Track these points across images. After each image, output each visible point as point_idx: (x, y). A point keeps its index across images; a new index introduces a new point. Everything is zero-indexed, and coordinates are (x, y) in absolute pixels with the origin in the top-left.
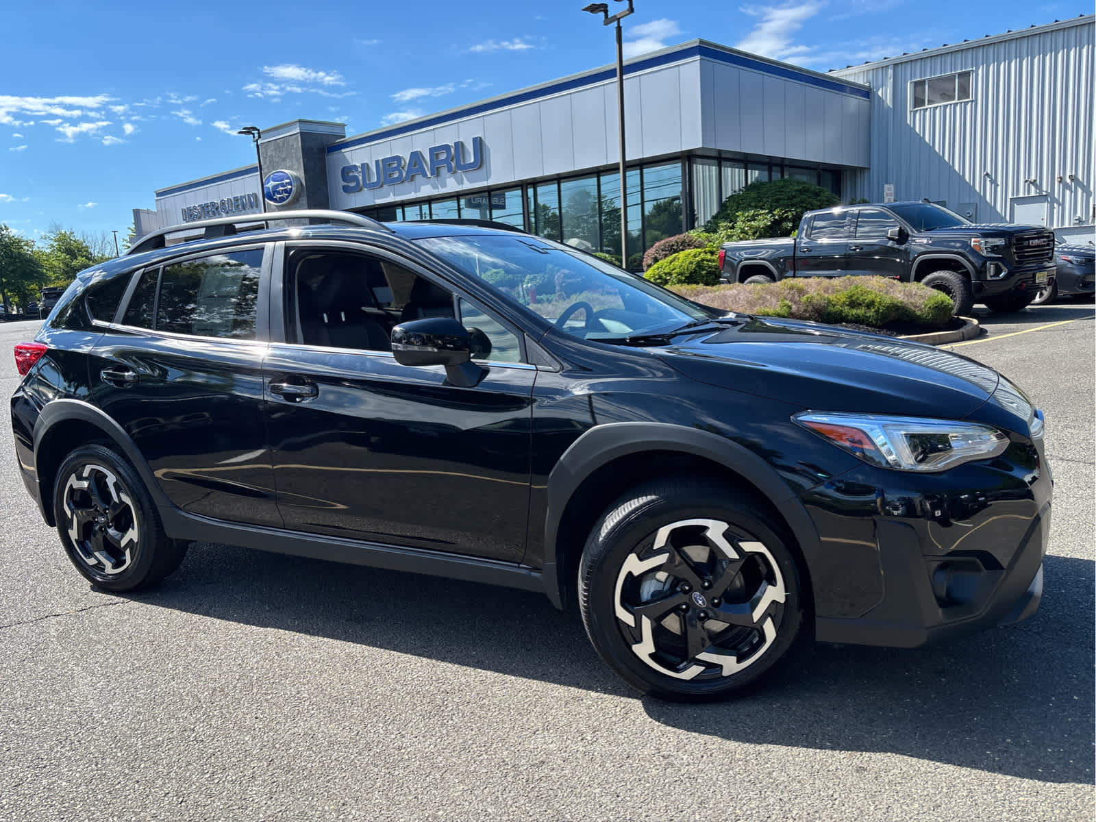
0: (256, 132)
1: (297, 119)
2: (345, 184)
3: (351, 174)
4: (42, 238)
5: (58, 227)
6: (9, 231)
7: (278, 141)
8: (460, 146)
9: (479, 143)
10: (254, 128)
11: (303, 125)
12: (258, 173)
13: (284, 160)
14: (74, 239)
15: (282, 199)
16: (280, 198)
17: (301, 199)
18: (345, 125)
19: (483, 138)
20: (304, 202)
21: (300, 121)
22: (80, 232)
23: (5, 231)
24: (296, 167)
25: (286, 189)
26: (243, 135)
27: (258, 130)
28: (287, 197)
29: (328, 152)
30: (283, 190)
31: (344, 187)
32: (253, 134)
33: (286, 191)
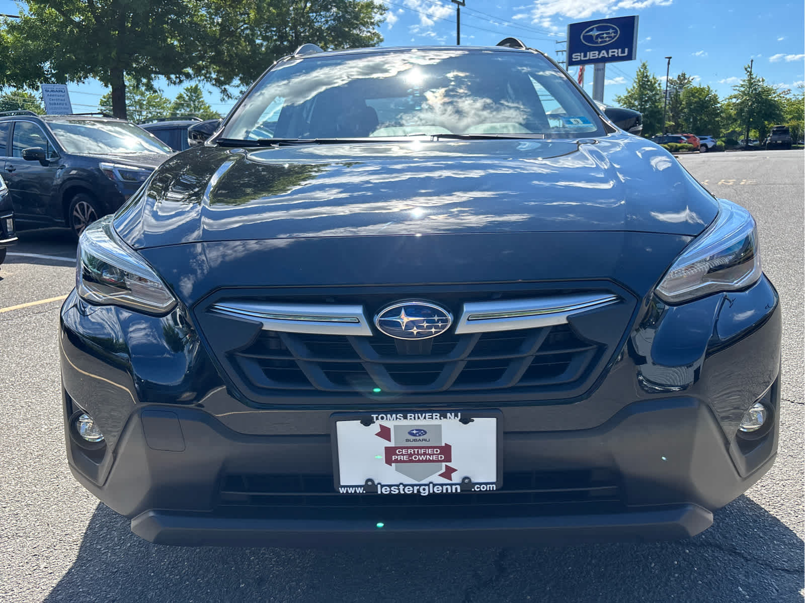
23: (761, 82)
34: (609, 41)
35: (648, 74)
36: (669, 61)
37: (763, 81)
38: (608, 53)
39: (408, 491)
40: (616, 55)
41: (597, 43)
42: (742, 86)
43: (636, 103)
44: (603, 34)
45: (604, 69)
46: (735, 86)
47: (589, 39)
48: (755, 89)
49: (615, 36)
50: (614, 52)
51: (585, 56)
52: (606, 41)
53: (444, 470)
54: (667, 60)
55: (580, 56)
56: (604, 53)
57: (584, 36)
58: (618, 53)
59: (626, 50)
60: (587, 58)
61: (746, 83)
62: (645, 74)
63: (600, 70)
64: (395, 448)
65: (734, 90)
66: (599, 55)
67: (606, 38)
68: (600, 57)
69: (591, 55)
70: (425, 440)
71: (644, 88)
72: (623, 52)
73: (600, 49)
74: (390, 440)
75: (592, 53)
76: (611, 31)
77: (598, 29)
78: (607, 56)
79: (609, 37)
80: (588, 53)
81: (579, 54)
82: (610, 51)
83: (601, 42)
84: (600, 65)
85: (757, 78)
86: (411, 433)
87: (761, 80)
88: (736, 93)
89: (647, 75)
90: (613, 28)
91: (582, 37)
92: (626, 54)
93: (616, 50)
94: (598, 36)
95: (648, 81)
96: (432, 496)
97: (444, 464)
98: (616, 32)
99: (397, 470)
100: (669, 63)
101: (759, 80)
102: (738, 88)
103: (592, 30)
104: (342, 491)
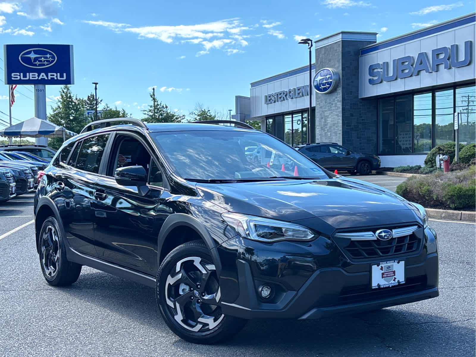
0: (310, 42)
1: (340, 31)
2: (371, 78)
3: (375, 71)
4: (190, 114)
5: (200, 106)
6: (168, 109)
7: (327, 47)
8: (456, 48)
9: (469, 45)
10: (309, 40)
11: (344, 35)
12: (309, 71)
13: (330, 61)
14: (209, 115)
15: (325, 89)
16: (324, 88)
17: (338, 89)
18: (377, 34)
19: (473, 42)
20: (340, 91)
21: (342, 33)
22: (213, 110)
23: (165, 109)
24: (336, 66)
25: (328, 82)
26: (302, 44)
27: (311, 41)
28: (329, 87)
29: (362, 54)
30: (326, 83)
31: (370, 80)
32: (309, 43)
33: (328, 83)
34: (47, 65)
35: (72, 95)
36: (96, 86)
37: (167, 107)
38: (47, 76)
39: (387, 286)
40: (56, 78)
41: (36, 65)
42: (150, 111)
43: (63, 122)
44: (41, 58)
45: (44, 90)
46: (144, 111)
47: (28, 61)
48: (161, 115)
49: (53, 61)
50: (53, 75)
51: (25, 76)
52: (44, 65)
53: (394, 279)
54: (94, 85)
55: (20, 75)
56: (43, 76)
57: (21, 57)
58: (57, 77)
59: (65, 74)
60: (27, 78)
61: (153, 109)
62: (69, 95)
63: (41, 91)
64: (384, 273)
65: (144, 114)
66: (38, 76)
67: (44, 61)
68: (40, 78)
69: (31, 76)
70: (390, 270)
71: (69, 108)
72: (62, 76)
73: (39, 72)
74: (383, 270)
75: (31, 74)
76: (48, 56)
77: (36, 52)
78: (46, 78)
79: (47, 61)
80: (28, 74)
81: (18, 74)
82: (49, 74)
83: (40, 65)
84: (41, 86)
85: (162, 105)
86: (387, 268)
87: (165, 106)
88: (146, 117)
89: (70, 96)
90: (50, 54)
91: (20, 58)
92: (65, 78)
93: (55, 74)
94: (36, 59)
95: (72, 102)
96: (392, 286)
97: (394, 277)
98: (53, 57)
99: (384, 280)
100: (96, 89)
101: (163, 107)
102: (146, 112)
103: (29, 53)
104: (373, 288)
